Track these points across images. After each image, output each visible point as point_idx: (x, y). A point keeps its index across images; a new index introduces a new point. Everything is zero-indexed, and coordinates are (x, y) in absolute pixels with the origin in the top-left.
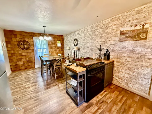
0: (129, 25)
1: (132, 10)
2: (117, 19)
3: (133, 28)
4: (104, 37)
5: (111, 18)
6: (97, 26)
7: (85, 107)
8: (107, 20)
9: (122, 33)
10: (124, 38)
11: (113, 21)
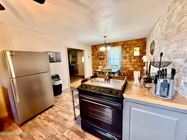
7: (77, 130)
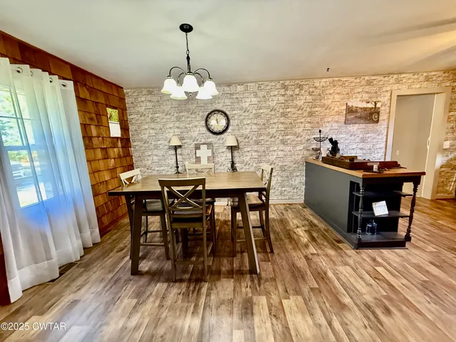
0: (359, 99)
1: (363, 78)
2: (340, 83)
3: (364, 105)
4: (317, 113)
5: (331, 79)
6: (300, 87)
8: (324, 80)
9: (350, 110)
10: (353, 119)
11: (334, 86)
